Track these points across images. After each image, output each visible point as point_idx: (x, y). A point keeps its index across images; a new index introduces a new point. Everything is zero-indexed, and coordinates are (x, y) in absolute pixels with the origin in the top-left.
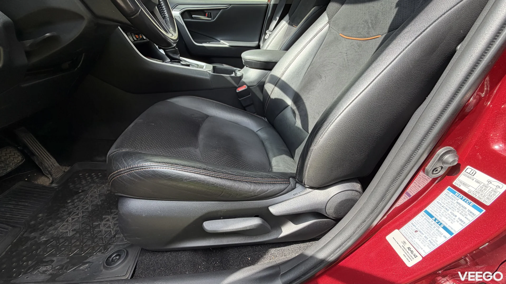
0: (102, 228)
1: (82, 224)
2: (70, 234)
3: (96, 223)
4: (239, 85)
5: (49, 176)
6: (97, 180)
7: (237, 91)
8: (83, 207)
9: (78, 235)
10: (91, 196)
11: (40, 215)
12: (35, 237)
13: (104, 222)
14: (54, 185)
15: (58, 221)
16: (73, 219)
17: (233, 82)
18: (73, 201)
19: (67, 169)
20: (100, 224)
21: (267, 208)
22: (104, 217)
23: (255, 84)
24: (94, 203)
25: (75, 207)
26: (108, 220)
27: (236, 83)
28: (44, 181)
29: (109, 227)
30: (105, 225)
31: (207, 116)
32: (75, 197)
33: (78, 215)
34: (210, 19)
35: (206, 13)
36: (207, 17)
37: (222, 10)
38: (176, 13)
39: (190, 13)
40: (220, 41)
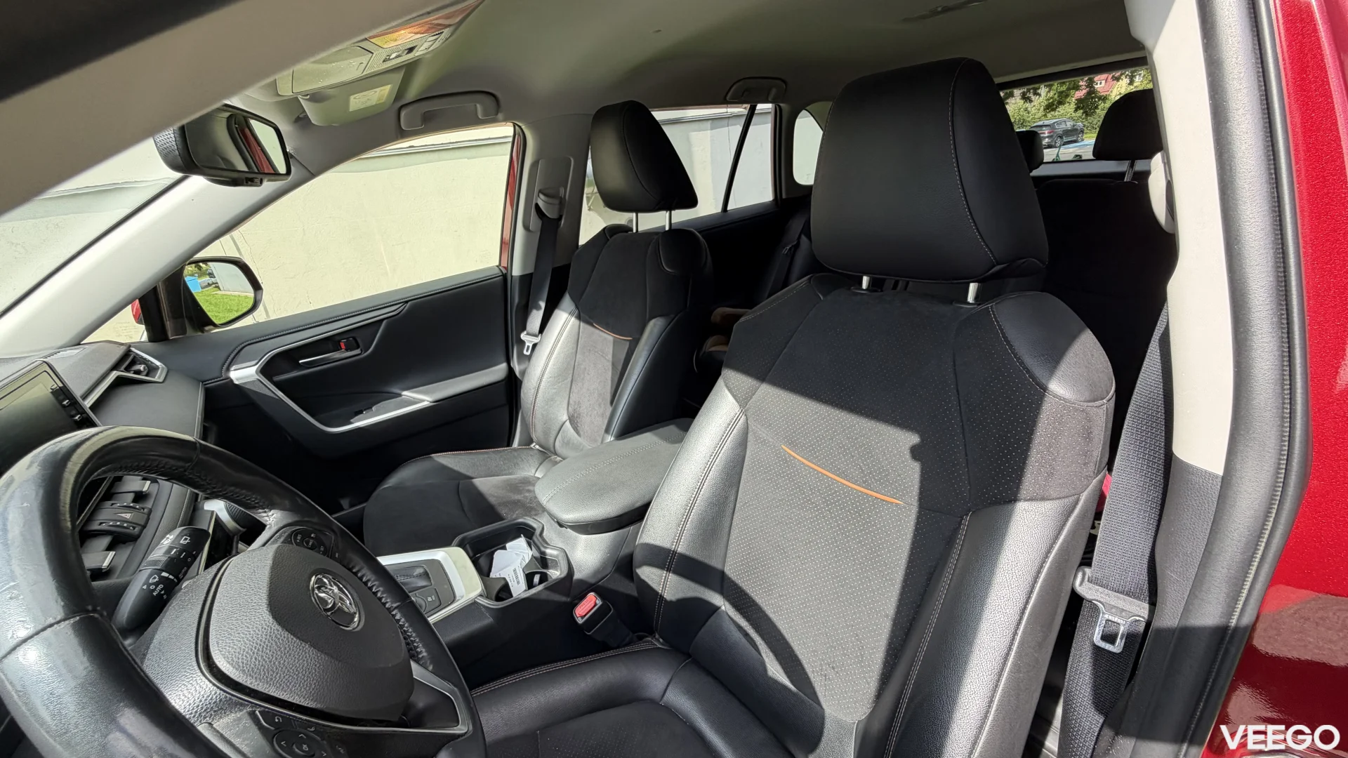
7: (581, 620)
34: (358, 351)
35: (339, 341)
36: (347, 350)
37: (384, 322)
38: (244, 374)
39: (289, 357)
40: (400, 395)
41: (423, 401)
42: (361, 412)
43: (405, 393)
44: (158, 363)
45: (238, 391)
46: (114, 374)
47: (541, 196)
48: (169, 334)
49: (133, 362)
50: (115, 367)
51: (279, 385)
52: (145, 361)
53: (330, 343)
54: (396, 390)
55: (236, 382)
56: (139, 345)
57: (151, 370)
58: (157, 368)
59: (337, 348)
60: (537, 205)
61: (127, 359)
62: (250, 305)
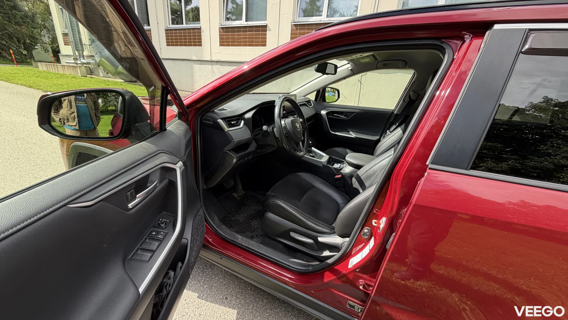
0: (252, 224)
1: (246, 219)
2: (241, 221)
3: (250, 221)
4: (338, 173)
5: (238, 193)
6: (254, 202)
7: (335, 177)
8: (247, 212)
9: (243, 223)
10: (251, 209)
11: (232, 209)
12: (230, 217)
13: (253, 222)
14: (238, 198)
15: (238, 214)
16: (243, 216)
17: (335, 171)
18: (244, 208)
19: (244, 192)
20: (251, 222)
21: (317, 237)
22: (254, 220)
23: (348, 175)
24: (251, 212)
25: (244, 211)
26: (255, 222)
27: (336, 172)
28: (235, 195)
29: (255, 225)
30: (253, 223)
31: (314, 187)
32: (245, 207)
33: (245, 215)
34: (346, 117)
35: (344, 114)
36: (344, 116)
37: (355, 113)
38: (323, 112)
39: (333, 113)
40: (349, 132)
41: (353, 135)
42: (339, 132)
43: (351, 132)
44: (313, 104)
45: (321, 115)
46: (305, 103)
47: (412, 92)
48: (318, 100)
49: (309, 103)
50: (306, 102)
51: (328, 118)
52: (311, 104)
53: (341, 113)
54: (349, 130)
55: (321, 114)
56: (312, 100)
57: (311, 105)
58: (312, 105)
59: (342, 115)
60: (410, 94)
61: (309, 101)
62: (335, 100)
